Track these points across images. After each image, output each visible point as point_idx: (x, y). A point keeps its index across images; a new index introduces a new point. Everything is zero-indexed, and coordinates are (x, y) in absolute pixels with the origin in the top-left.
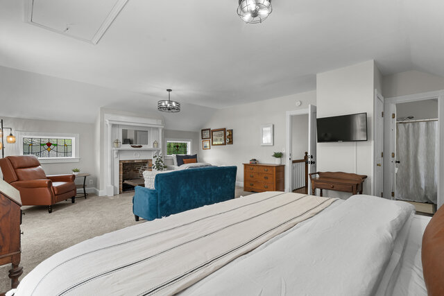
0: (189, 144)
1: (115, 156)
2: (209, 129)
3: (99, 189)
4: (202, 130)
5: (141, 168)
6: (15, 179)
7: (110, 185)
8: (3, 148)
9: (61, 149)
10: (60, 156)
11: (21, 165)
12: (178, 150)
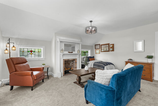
0: (89, 51)
1: (61, 57)
2: (100, 44)
3: (54, 74)
4: (95, 45)
5: (71, 63)
6: (14, 70)
7: (59, 72)
8: (10, 53)
9: (37, 54)
10: (36, 57)
11: (17, 62)
12: (85, 54)
